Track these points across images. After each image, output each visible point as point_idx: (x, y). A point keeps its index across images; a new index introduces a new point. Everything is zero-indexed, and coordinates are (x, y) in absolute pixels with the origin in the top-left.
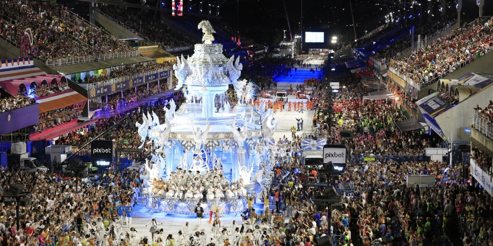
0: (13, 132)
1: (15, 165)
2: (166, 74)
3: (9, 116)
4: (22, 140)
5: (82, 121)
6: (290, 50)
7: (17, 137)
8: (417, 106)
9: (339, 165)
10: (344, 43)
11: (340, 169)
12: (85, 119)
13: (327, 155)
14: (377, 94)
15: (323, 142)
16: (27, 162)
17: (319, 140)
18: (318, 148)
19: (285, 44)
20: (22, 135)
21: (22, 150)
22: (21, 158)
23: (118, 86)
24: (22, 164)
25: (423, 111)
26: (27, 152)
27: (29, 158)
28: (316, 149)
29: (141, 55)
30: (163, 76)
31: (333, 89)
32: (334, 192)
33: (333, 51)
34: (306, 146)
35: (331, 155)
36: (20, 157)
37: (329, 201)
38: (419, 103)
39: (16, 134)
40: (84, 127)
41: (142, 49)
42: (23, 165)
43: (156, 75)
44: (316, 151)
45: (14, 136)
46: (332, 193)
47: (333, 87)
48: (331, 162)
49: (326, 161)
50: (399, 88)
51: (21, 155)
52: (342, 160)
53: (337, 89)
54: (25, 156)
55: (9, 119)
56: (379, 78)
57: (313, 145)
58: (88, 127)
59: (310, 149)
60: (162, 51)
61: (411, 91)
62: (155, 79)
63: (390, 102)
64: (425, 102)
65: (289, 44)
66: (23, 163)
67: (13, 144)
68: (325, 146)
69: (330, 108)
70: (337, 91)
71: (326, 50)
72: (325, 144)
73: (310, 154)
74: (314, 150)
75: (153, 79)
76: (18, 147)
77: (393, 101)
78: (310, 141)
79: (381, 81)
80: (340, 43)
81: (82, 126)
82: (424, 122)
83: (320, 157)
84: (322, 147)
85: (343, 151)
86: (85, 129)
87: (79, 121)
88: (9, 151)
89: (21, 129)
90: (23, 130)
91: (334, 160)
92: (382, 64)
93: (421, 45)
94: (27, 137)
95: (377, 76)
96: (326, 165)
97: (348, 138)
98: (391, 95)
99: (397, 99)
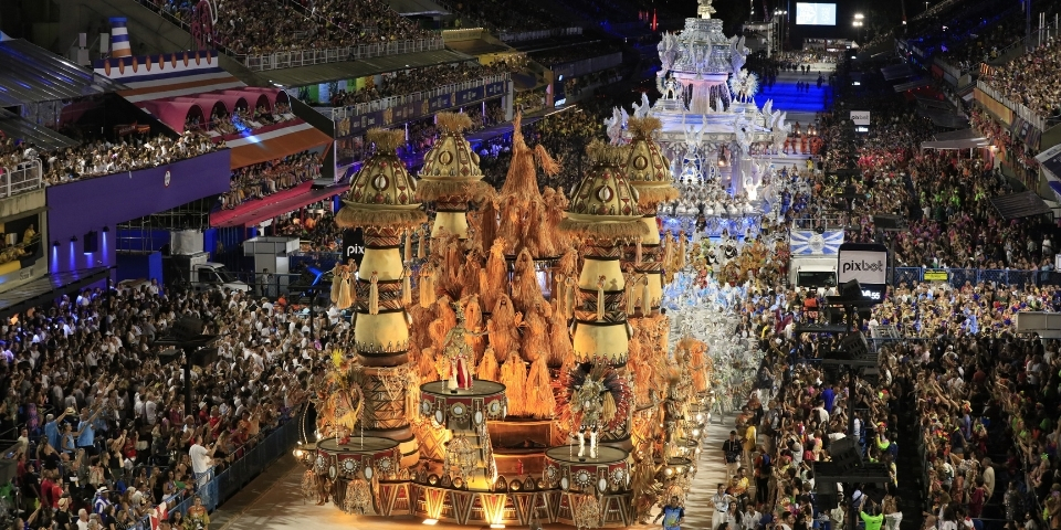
0: (176, 209)
1: (180, 279)
2: (499, 88)
3: (168, 175)
4: (193, 223)
5: (321, 187)
6: (764, 40)
7: (183, 219)
8: (1037, 164)
9: (873, 288)
10: (879, 27)
11: (876, 296)
12: (328, 183)
13: (847, 266)
14: (951, 138)
15: (837, 238)
16: (204, 274)
17: (829, 234)
18: (826, 251)
19: (752, 27)
20: (191, 215)
21: (192, 245)
22: (192, 264)
24: (194, 278)
25: (1050, 176)
26: (205, 250)
27: (210, 263)
28: (821, 252)
29: (447, 48)
30: (492, 94)
31: (858, 126)
32: (864, 345)
33: (854, 45)
34: (801, 246)
35: (855, 266)
36: (189, 261)
37: (853, 364)
38: (1041, 157)
39: (181, 213)
40: (325, 200)
41: (448, 35)
42: (197, 279)
43: (479, 91)
44: (821, 256)
45: (176, 218)
46: (859, 347)
47: (857, 122)
48: (855, 281)
49: (845, 278)
50: (999, 124)
51: (191, 256)
52: (878, 278)
53: (865, 126)
54: (199, 259)
55: (167, 182)
56: (956, 103)
57: (816, 244)
58: (333, 198)
59: (808, 252)
60: (490, 40)
61: (1024, 132)
62: (476, 98)
63: (979, 153)
64: (1055, 157)
65: (761, 27)
66: (197, 274)
67: (173, 234)
68: (843, 248)
69: (851, 165)
70: (866, 130)
71: (840, 42)
72: (841, 242)
73: (809, 264)
74: (816, 256)
75: (473, 99)
76: (185, 241)
77: (985, 154)
78: (808, 236)
79: (959, 110)
80: (870, 26)
81: (322, 198)
82: (1053, 199)
83: (829, 269)
84: (836, 250)
85: (882, 257)
86: (327, 203)
87: (314, 187)
88: (166, 250)
89: (191, 203)
90: (196, 205)
91: (863, 277)
92: (962, 74)
93: (1046, 34)
94: (205, 221)
95: (951, 99)
96: (844, 287)
97: (890, 230)
98: (981, 141)
99: (993, 148)
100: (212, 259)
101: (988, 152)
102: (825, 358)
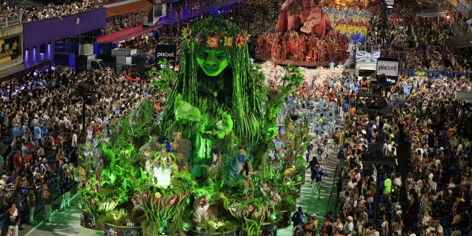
0: (82, 35)
1: (82, 66)
3: (78, 19)
4: (90, 42)
5: (147, 26)
7: (85, 39)
8: (467, 24)
9: (392, 78)
11: (393, 81)
12: (150, 25)
13: (381, 68)
14: (429, 12)
15: (377, 55)
16: (94, 64)
17: (373, 53)
18: (372, 61)
20: (89, 37)
21: (89, 51)
22: (88, 59)
24: (89, 66)
26: (94, 53)
27: (96, 59)
28: (370, 61)
31: (388, 5)
32: (387, 103)
34: (361, 58)
35: (384, 68)
36: (87, 58)
37: (381, 111)
39: (84, 36)
40: (149, 32)
42: (90, 66)
44: (369, 63)
45: (81, 39)
46: (384, 104)
47: (388, 3)
48: (384, 74)
49: (379, 73)
50: (451, 6)
51: (88, 56)
52: (394, 73)
53: (391, 6)
54: (91, 57)
55: (78, 22)
57: (367, 58)
58: (152, 31)
59: (364, 61)
63: (442, 19)
66: (90, 64)
67: (80, 46)
68: (379, 59)
69: (385, 23)
70: (392, 7)
72: (379, 57)
73: (364, 66)
74: (367, 63)
76: (85, 49)
77: (445, 20)
78: (364, 54)
81: (147, 31)
83: (373, 69)
84: (376, 60)
85: (396, 64)
87: (144, 26)
88: (77, 53)
89: (89, 32)
90: (91, 33)
91: (388, 73)
94: (95, 40)
96: (379, 77)
97: (400, 52)
98: (443, 14)
99: (448, 17)
100: (97, 57)
101: (446, 18)
102: (369, 108)
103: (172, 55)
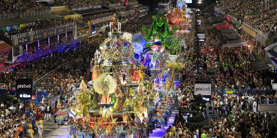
2: (72, 28)
5: (8, 64)
6: (166, 9)
8: (265, 51)
9: (207, 97)
10: (207, 3)
11: (208, 99)
12: (10, 62)
13: (197, 89)
14: (233, 43)
19: (162, 4)
23: (35, 37)
25: (270, 56)
29: (53, 13)
30: (69, 30)
31: (200, 39)
32: (203, 117)
33: (199, 10)
35: (200, 89)
37: (199, 124)
38: (267, 49)
40: (9, 69)
41: (53, 9)
43: (64, 28)
46: (202, 118)
47: (200, 38)
48: (200, 94)
49: (196, 93)
50: (251, 37)
52: (208, 93)
53: (203, 39)
56: (235, 30)
58: (12, 68)
60: (68, 10)
61: (260, 40)
62: (63, 31)
63: (244, 48)
64: (272, 49)
65: (165, 4)
69: (198, 53)
70: (203, 40)
71: (194, 9)
75: (62, 32)
77: (246, 48)
79: (237, 33)
80: (204, 3)
81: (8, 68)
82: (271, 64)
85: (209, 86)
86: (10, 70)
87: (5, 64)
91: (203, 93)
92: (238, 20)
93: (268, 4)
95: (233, 29)
96: (196, 97)
97: (212, 76)
98: (245, 43)
99: (249, 46)
101: (247, 47)
102: (190, 122)
103: (29, 86)
